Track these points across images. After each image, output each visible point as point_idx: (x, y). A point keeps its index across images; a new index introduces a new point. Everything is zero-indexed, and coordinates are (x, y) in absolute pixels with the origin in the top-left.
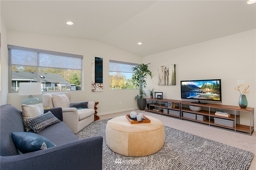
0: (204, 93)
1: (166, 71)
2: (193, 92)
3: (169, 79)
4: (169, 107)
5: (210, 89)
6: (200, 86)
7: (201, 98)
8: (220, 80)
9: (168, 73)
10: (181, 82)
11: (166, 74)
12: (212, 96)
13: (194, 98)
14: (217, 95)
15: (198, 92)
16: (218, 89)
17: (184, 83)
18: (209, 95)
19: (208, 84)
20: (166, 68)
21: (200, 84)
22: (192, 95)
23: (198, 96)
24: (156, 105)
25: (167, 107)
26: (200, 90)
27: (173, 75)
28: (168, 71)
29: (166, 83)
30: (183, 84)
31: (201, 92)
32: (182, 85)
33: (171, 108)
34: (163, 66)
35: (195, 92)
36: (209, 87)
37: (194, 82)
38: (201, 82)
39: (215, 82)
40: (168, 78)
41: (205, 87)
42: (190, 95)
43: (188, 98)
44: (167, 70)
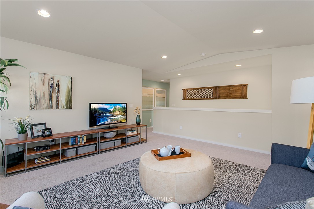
0: (114, 116)
1: (52, 85)
2: (105, 117)
3: (60, 99)
4: (79, 144)
5: (119, 112)
6: (111, 110)
7: (112, 122)
8: (126, 103)
9: (59, 88)
10: (90, 104)
11: (53, 90)
12: (121, 119)
13: (105, 123)
14: (124, 117)
15: (109, 116)
16: (125, 111)
17: (93, 106)
18: (118, 118)
19: (118, 107)
20: (52, 79)
21: (111, 107)
22: (103, 121)
23: (109, 120)
24: (47, 149)
25: (75, 145)
26: (111, 114)
27: (68, 93)
28: (58, 85)
29: (52, 105)
30: (93, 108)
31: (112, 116)
32: (91, 108)
33: (83, 143)
34: (45, 74)
35: (106, 117)
36: (119, 111)
37: (106, 104)
38: (112, 105)
39: (123, 105)
40: (57, 97)
41: (115, 110)
42: (101, 121)
43: (98, 124)
44: (56, 82)
